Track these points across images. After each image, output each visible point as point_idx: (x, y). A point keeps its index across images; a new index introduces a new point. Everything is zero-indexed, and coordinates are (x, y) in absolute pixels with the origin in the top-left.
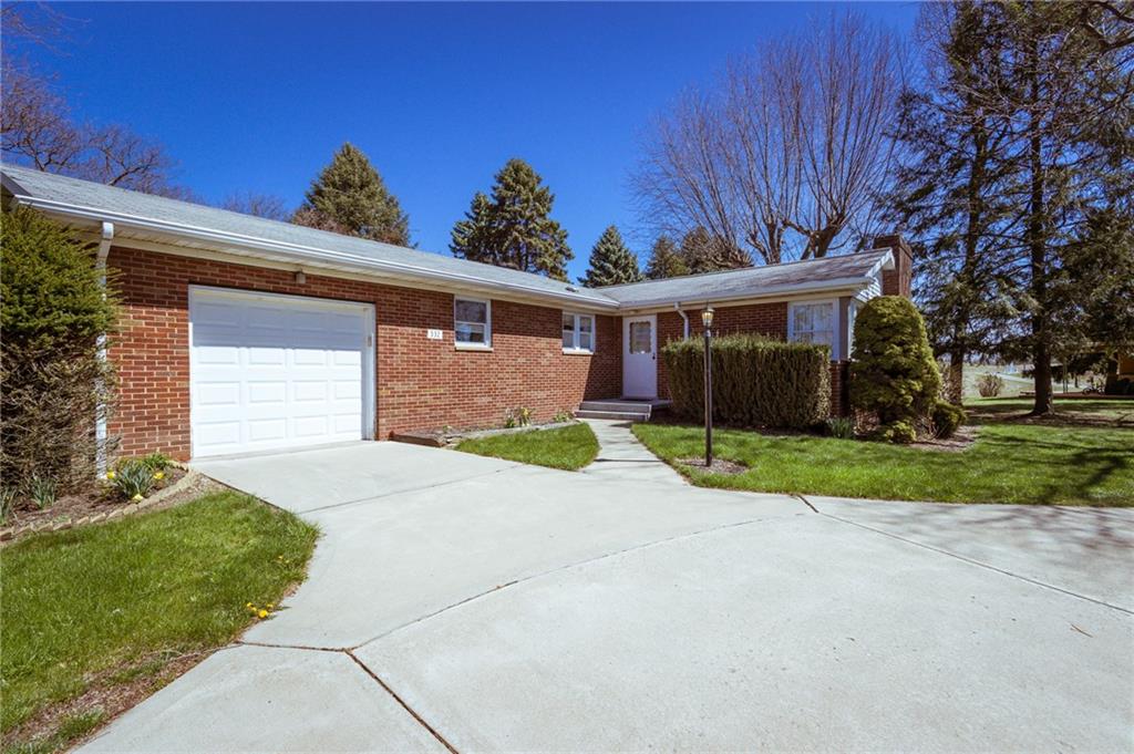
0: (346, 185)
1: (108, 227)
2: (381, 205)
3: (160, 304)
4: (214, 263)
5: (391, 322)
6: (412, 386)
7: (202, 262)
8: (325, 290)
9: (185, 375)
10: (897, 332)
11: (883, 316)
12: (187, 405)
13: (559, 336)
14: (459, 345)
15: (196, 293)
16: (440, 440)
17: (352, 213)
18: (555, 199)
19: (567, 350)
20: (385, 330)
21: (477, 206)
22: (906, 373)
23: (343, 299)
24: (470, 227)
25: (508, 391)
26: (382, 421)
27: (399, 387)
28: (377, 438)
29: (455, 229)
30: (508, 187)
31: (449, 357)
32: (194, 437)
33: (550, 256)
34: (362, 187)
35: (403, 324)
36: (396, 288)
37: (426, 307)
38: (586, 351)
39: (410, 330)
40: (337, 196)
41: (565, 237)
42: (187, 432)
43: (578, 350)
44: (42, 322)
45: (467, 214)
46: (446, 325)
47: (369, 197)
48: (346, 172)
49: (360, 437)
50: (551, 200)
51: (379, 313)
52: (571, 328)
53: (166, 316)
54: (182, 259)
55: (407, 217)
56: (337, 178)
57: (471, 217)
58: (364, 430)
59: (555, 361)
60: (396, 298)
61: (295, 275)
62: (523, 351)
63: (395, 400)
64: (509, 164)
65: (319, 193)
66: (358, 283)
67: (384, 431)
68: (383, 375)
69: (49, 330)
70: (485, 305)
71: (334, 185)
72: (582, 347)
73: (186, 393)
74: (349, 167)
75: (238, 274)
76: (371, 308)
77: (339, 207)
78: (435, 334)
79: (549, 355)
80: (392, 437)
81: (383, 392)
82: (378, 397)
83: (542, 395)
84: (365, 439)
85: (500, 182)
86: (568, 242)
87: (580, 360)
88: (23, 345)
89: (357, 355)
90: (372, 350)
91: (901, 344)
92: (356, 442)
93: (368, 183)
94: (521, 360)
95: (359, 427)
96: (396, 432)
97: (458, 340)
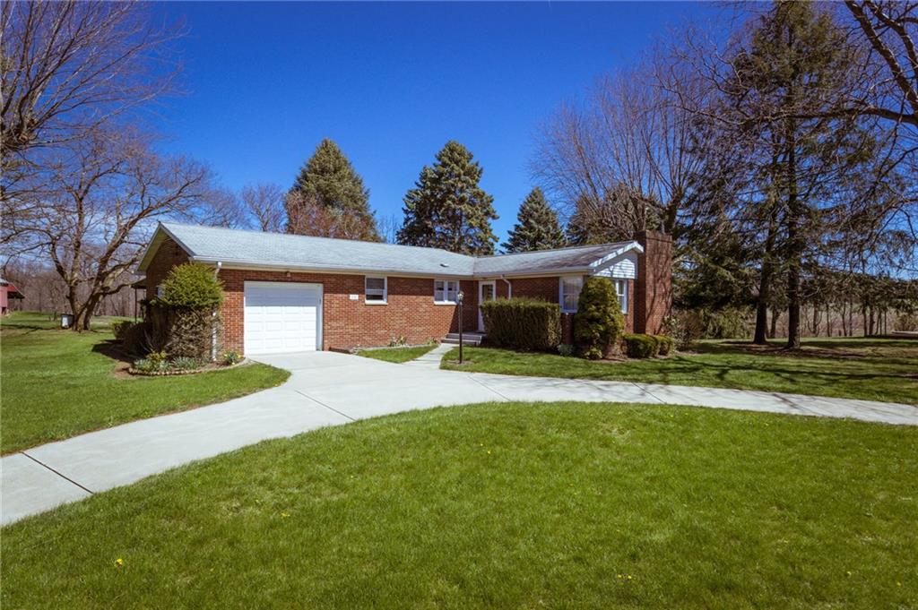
0: (323, 171)
1: (220, 264)
2: (349, 184)
3: (234, 290)
4: (254, 271)
5: (331, 292)
6: (342, 324)
7: (249, 271)
8: (299, 278)
9: (242, 319)
10: (595, 298)
11: (590, 289)
12: (243, 332)
13: (432, 294)
14: (368, 302)
15: (247, 284)
16: (351, 351)
17: (327, 192)
18: (483, 171)
19: (436, 303)
20: (328, 296)
21: (424, 177)
22: (597, 321)
23: (307, 282)
24: (418, 194)
25: (397, 327)
26: (326, 341)
27: (334, 324)
28: (323, 350)
29: (407, 196)
30: (444, 165)
31: (362, 309)
32: (245, 345)
33: (477, 218)
34: (335, 172)
35: (337, 293)
36: (332, 275)
37: (349, 283)
38: (453, 303)
39: (340, 295)
40: (317, 180)
41: (491, 201)
42: (242, 343)
43: (446, 302)
44: (205, 304)
45: (416, 183)
46: (361, 292)
47: (339, 180)
48: (324, 161)
49: (314, 348)
50: (480, 172)
51: (324, 287)
52: (442, 289)
53: (236, 294)
54: (242, 271)
55: (368, 190)
56: (317, 167)
57: (419, 186)
58: (317, 346)
59: (428, 309)
60: (334, 280)
61: (286, 273)
62: (407, 304)
63: (333, 331)
64: (446, 146)
65: (305, 177)
66: (314, 274)
67: (327, 346)
68: (326, 318)
69: (207, 306)
70: (383, 280)
71: (315, 172)
72: (449, 300)
73: (242, 326)
74: (326, 158)
75: (263, 275)
76: (321, 285)
77: (319, 189)
78: (354, 297)
79: (424, 306)
80: (330, 349)
81: (326, 327)
82: (324, 329)
83: (421, 329)
84: (317, 350)
85: (439, 160)
86: (494, 206)
87: (447, 309)
88: (200, 311)
89: (314, 309)
90: (321, 306)
91: (596, 305)
92: (312, 351)
93: (340, 168)
94: (405, 309)
95: (314, 343)
96: (333, 347)
97: (368, 299)
